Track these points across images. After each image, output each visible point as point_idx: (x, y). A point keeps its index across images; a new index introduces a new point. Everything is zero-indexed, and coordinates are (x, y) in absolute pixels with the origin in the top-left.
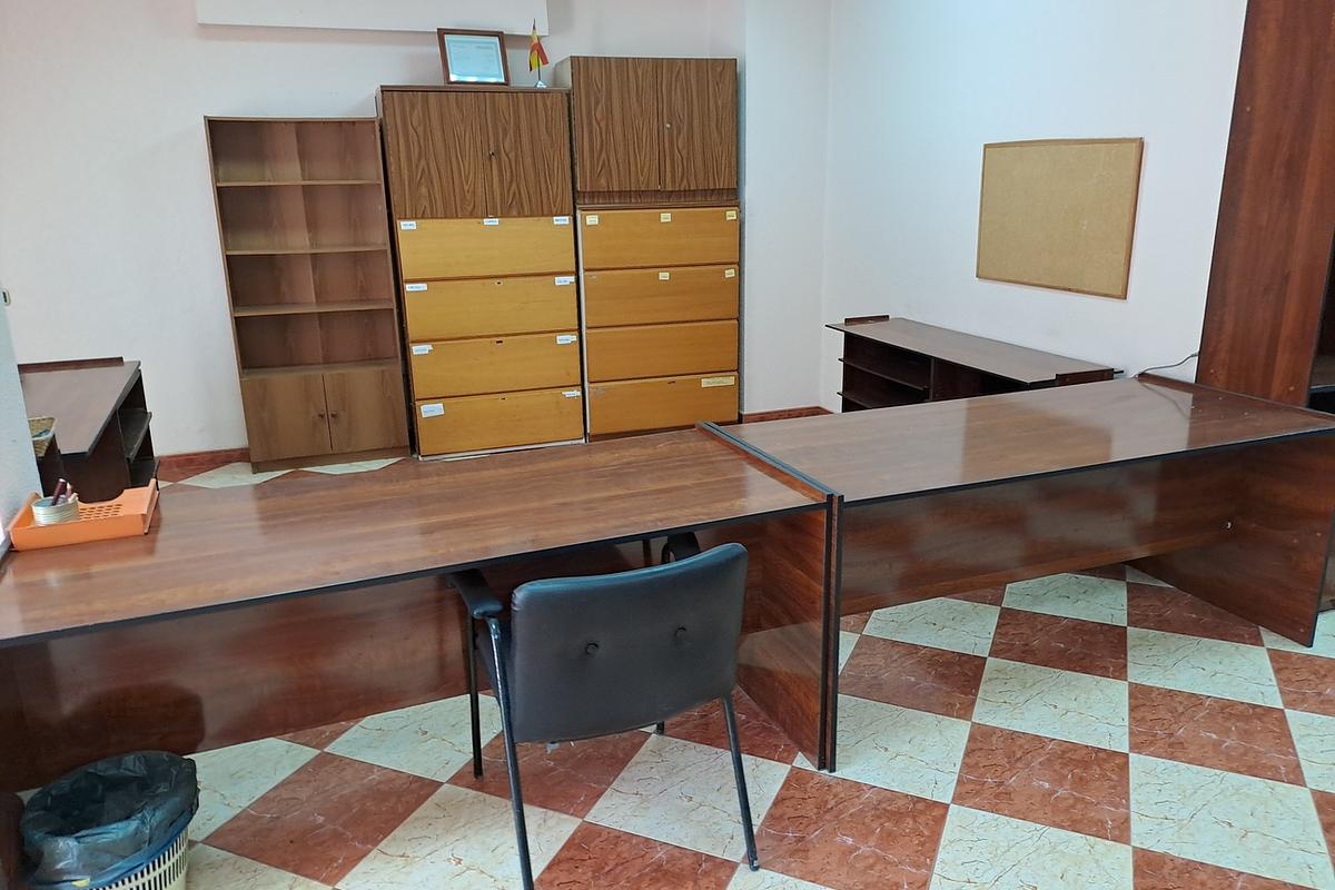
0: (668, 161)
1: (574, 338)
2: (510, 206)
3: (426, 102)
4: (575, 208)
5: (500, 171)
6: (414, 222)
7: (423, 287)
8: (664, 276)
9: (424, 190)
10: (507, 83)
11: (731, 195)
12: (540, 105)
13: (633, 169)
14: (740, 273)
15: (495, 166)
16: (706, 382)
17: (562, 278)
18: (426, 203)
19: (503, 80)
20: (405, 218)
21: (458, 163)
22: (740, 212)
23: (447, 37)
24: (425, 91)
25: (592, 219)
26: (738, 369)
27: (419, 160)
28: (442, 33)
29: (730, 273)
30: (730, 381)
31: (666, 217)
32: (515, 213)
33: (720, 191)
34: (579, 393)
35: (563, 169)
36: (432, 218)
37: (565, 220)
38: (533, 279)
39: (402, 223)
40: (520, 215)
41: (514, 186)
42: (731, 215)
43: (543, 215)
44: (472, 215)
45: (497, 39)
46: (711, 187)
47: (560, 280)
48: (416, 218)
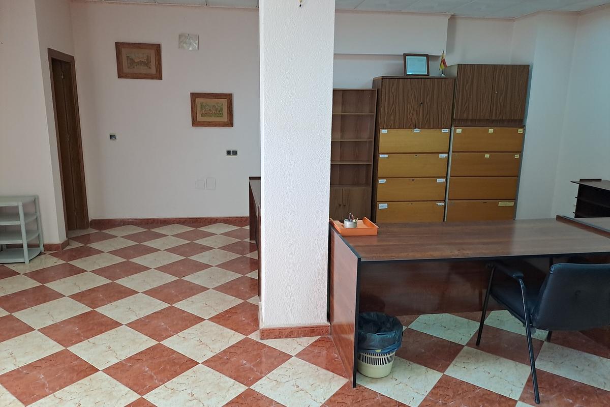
0: (494, 108)
1: (444, 180)
2: (425, 124)
3: (398, 82)
4: (451, 126)
5: (423, 110)
6: (387, 130)
7: (386, 156)
8: (487, 156)
9: (392, 118)
10: (428, 75)
11: (520, 122)
12: (443, 83)
13: (479, 110)
14: (521, 156)
15: (421, 108)
16: (501, 204)
17: (442, 155)
18: (392, 122)
19: (426, 74)
20: (384, 129)
21: (407, 106)
22: (524, 131)
23: (407, 57)
24: (399, 78)
25: (459, 131)
26: (515, 199)
27: (392, 105)
28: (405, 55)
29: (517, 156)
30: (512, 204)
31: (491, 131)
32: (427, 127)
33: (515, 121)
34: (444, 204)
35: (449, 109)
36: (394, 128)
37: (447, 131)
38: (430, 154)
39: (382, 130)
40: (429, 128)
41: (428, 116)
42: (520, 131)
43: (438, 128)
44: (409, 128)
45: (425, 58)
46: (512, 118)
47: (441, 156)
48: (387, 129)
